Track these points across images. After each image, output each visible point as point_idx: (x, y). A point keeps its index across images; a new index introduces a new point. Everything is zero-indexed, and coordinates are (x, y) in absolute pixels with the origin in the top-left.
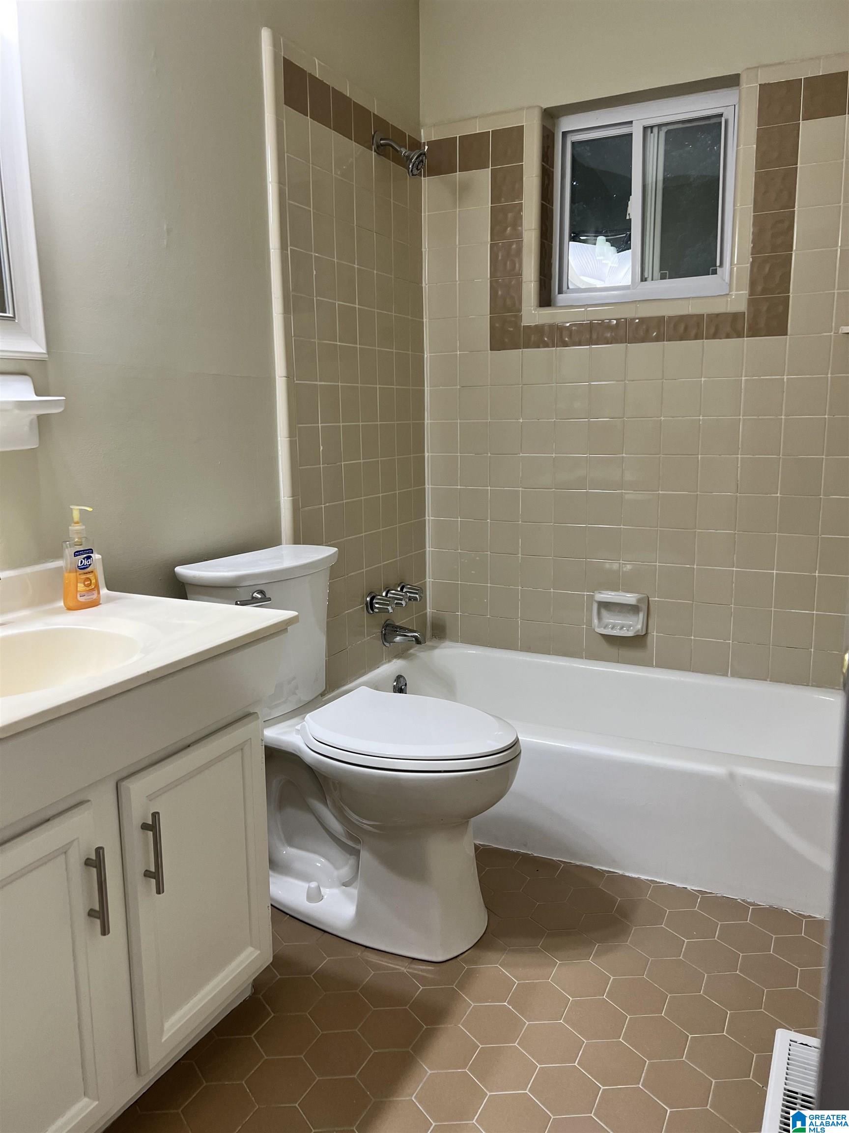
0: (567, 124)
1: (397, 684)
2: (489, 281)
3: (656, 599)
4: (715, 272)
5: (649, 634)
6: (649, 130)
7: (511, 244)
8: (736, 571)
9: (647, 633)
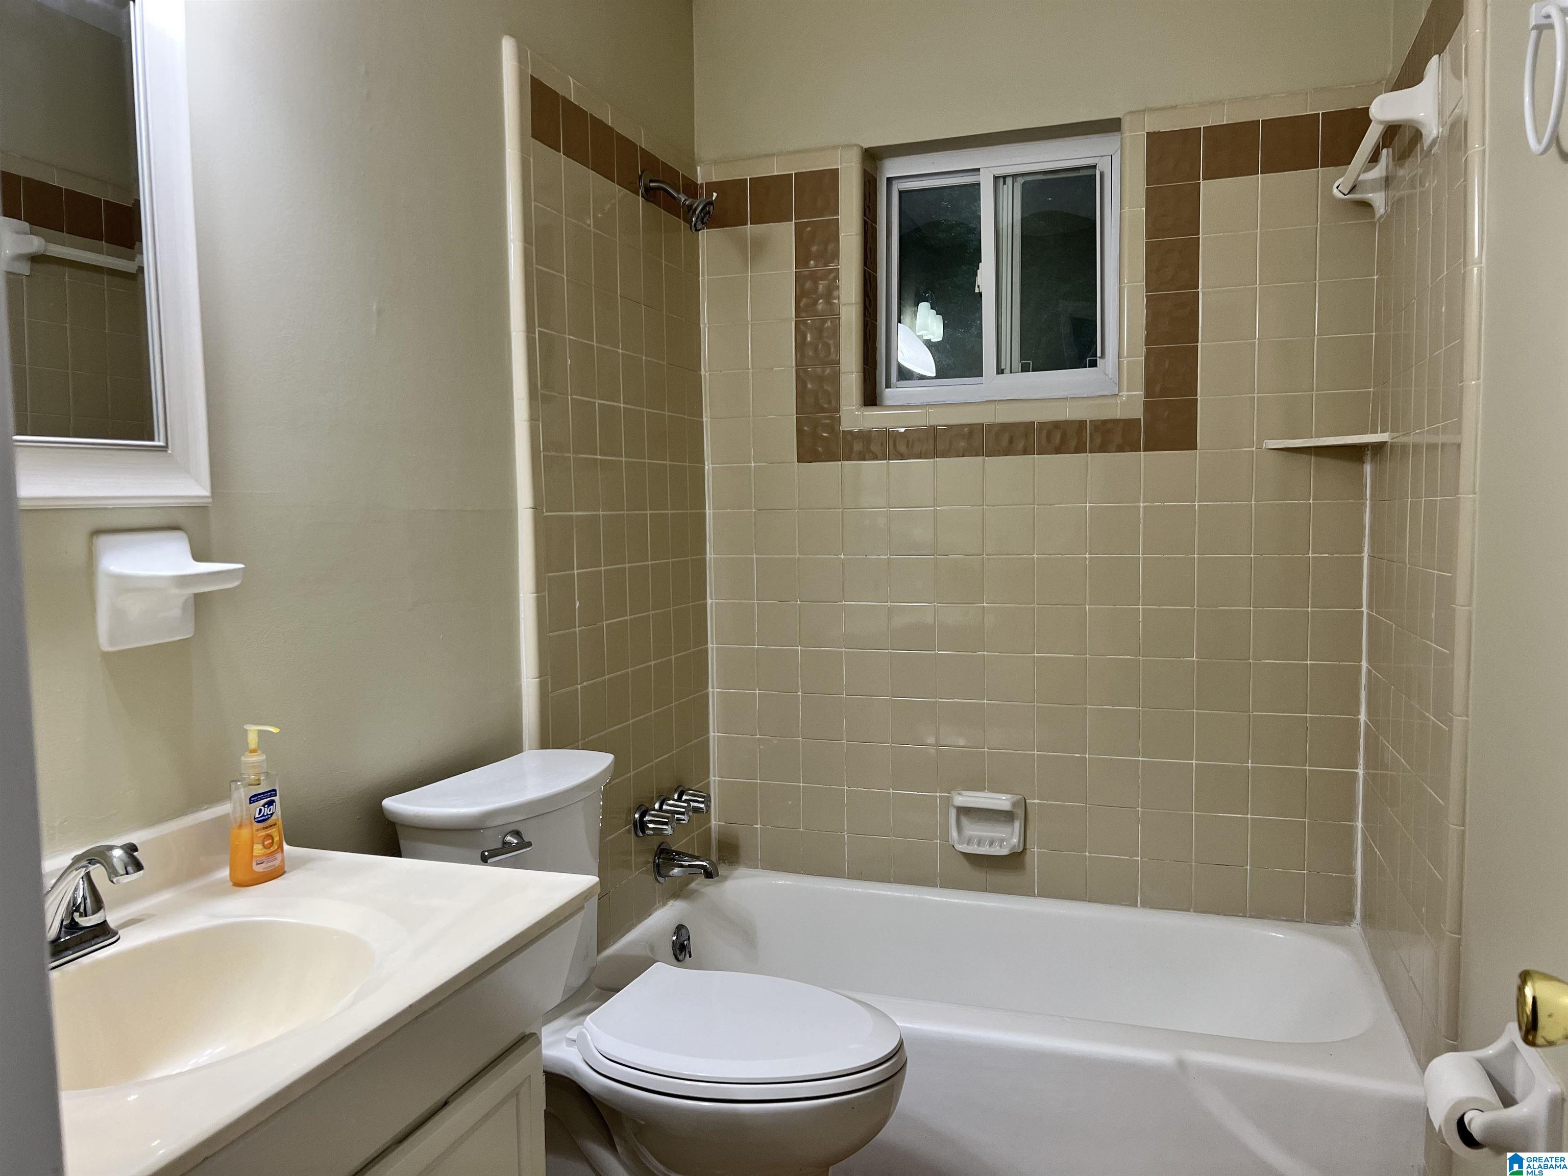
0: (893, 168)
1: (677, 938)
2: (794, 370)
3: (1036, 801)
4: (1093, 364)
5: (1028, 851)
6: (1001, 180)
7: (824, 321)
8: (1142, 760)
9: (1025, 849)
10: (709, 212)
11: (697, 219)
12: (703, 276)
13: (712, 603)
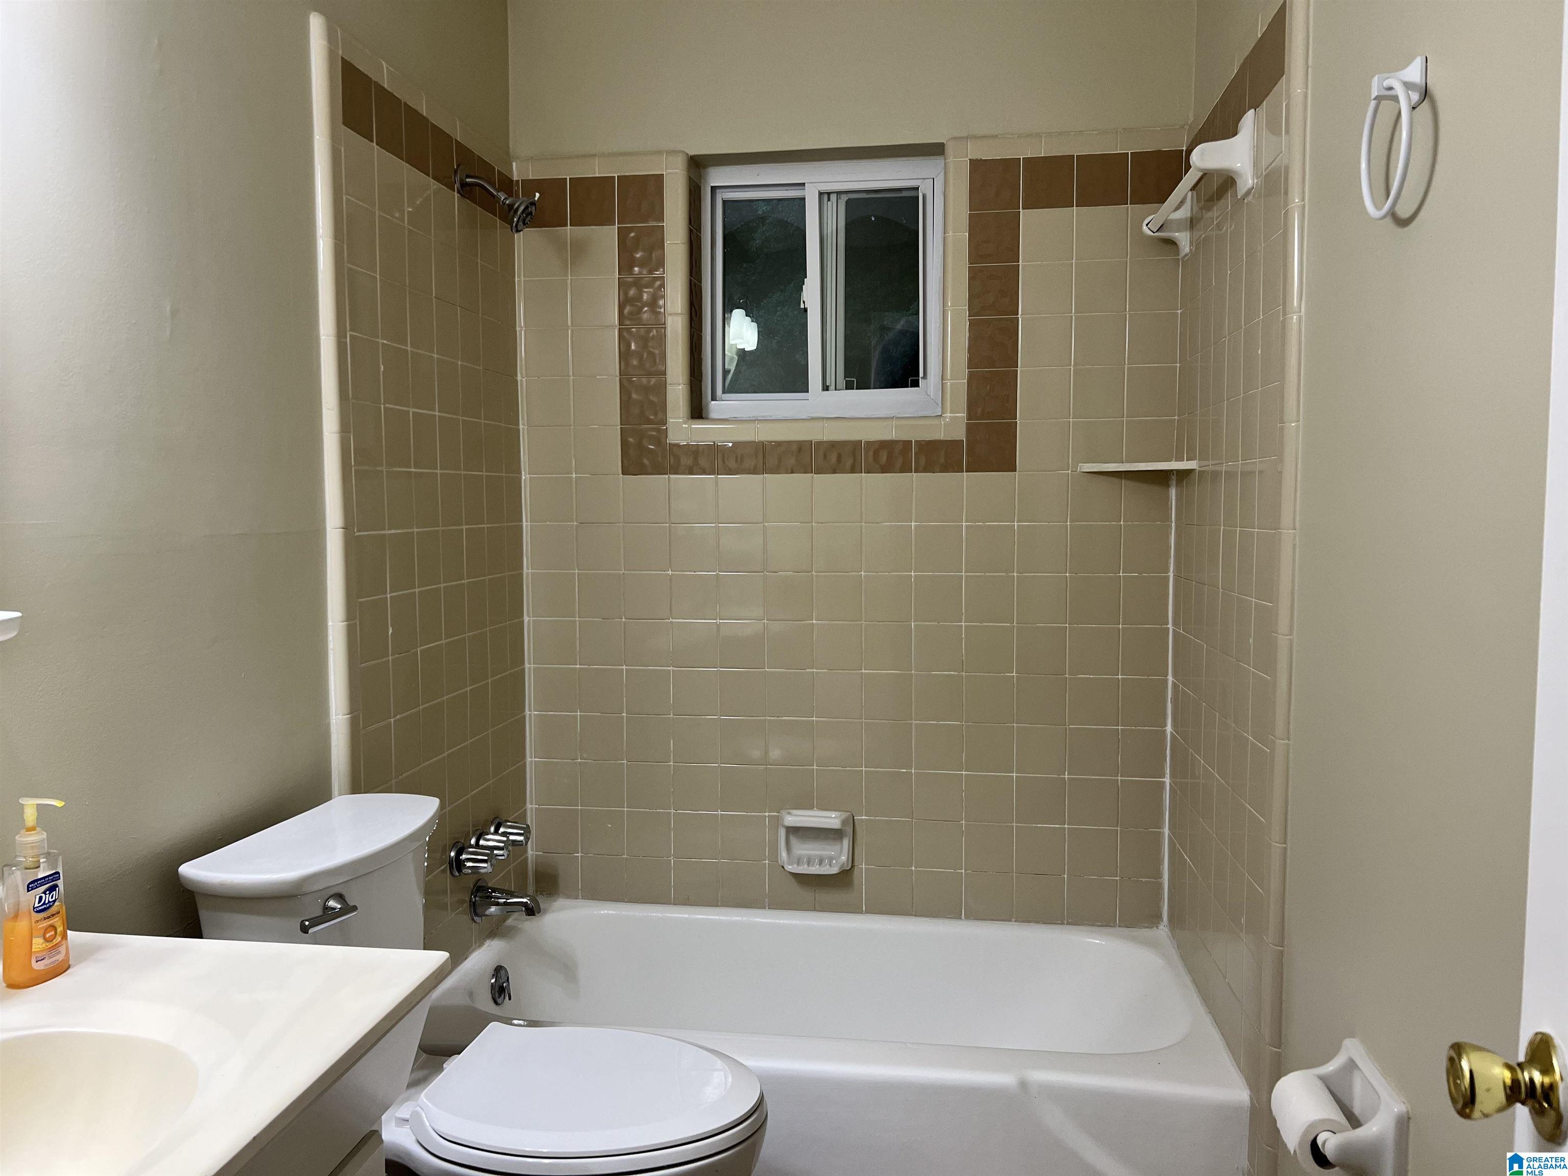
0: (718, 177)
2: (618, 379)
3: (864, 817)
4: (916, 384)
5: (856, 867)
6: (826, 197)
7: (649, 330)
8: (965, 774)
9: (853, 866)
10: (531, 213)
11: (519, 219)
12: (519, 277)
13: (529, 621)
